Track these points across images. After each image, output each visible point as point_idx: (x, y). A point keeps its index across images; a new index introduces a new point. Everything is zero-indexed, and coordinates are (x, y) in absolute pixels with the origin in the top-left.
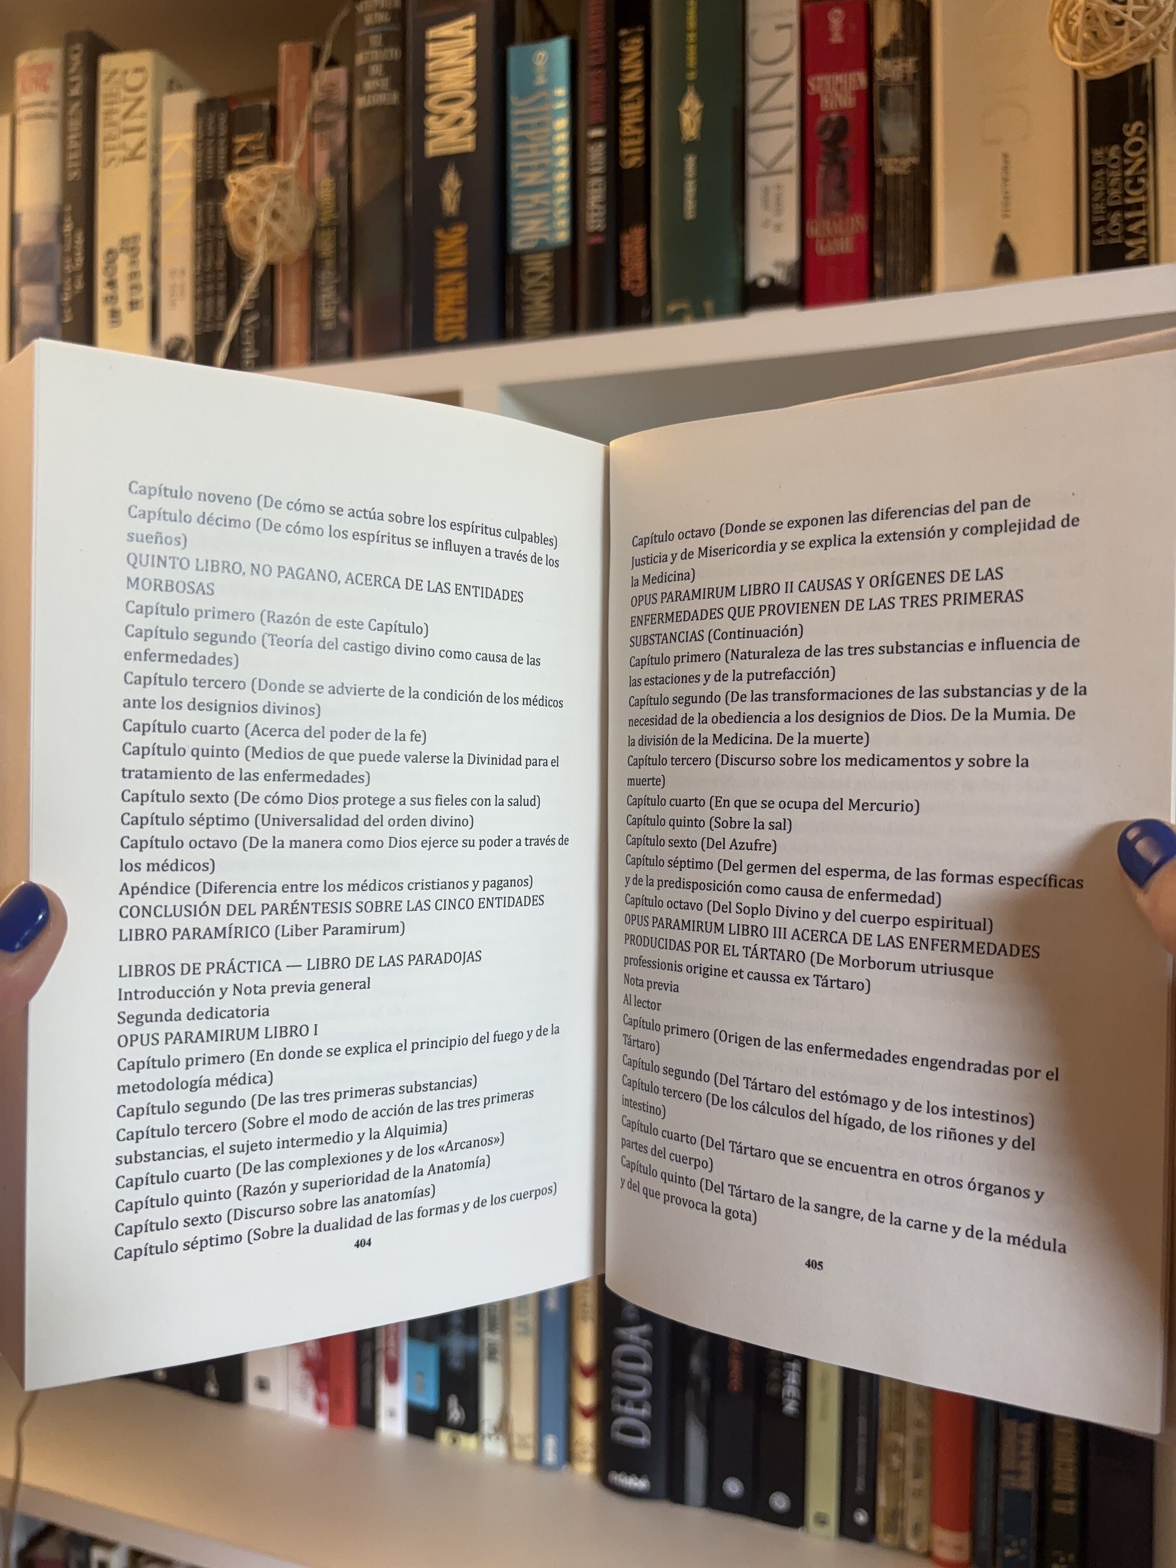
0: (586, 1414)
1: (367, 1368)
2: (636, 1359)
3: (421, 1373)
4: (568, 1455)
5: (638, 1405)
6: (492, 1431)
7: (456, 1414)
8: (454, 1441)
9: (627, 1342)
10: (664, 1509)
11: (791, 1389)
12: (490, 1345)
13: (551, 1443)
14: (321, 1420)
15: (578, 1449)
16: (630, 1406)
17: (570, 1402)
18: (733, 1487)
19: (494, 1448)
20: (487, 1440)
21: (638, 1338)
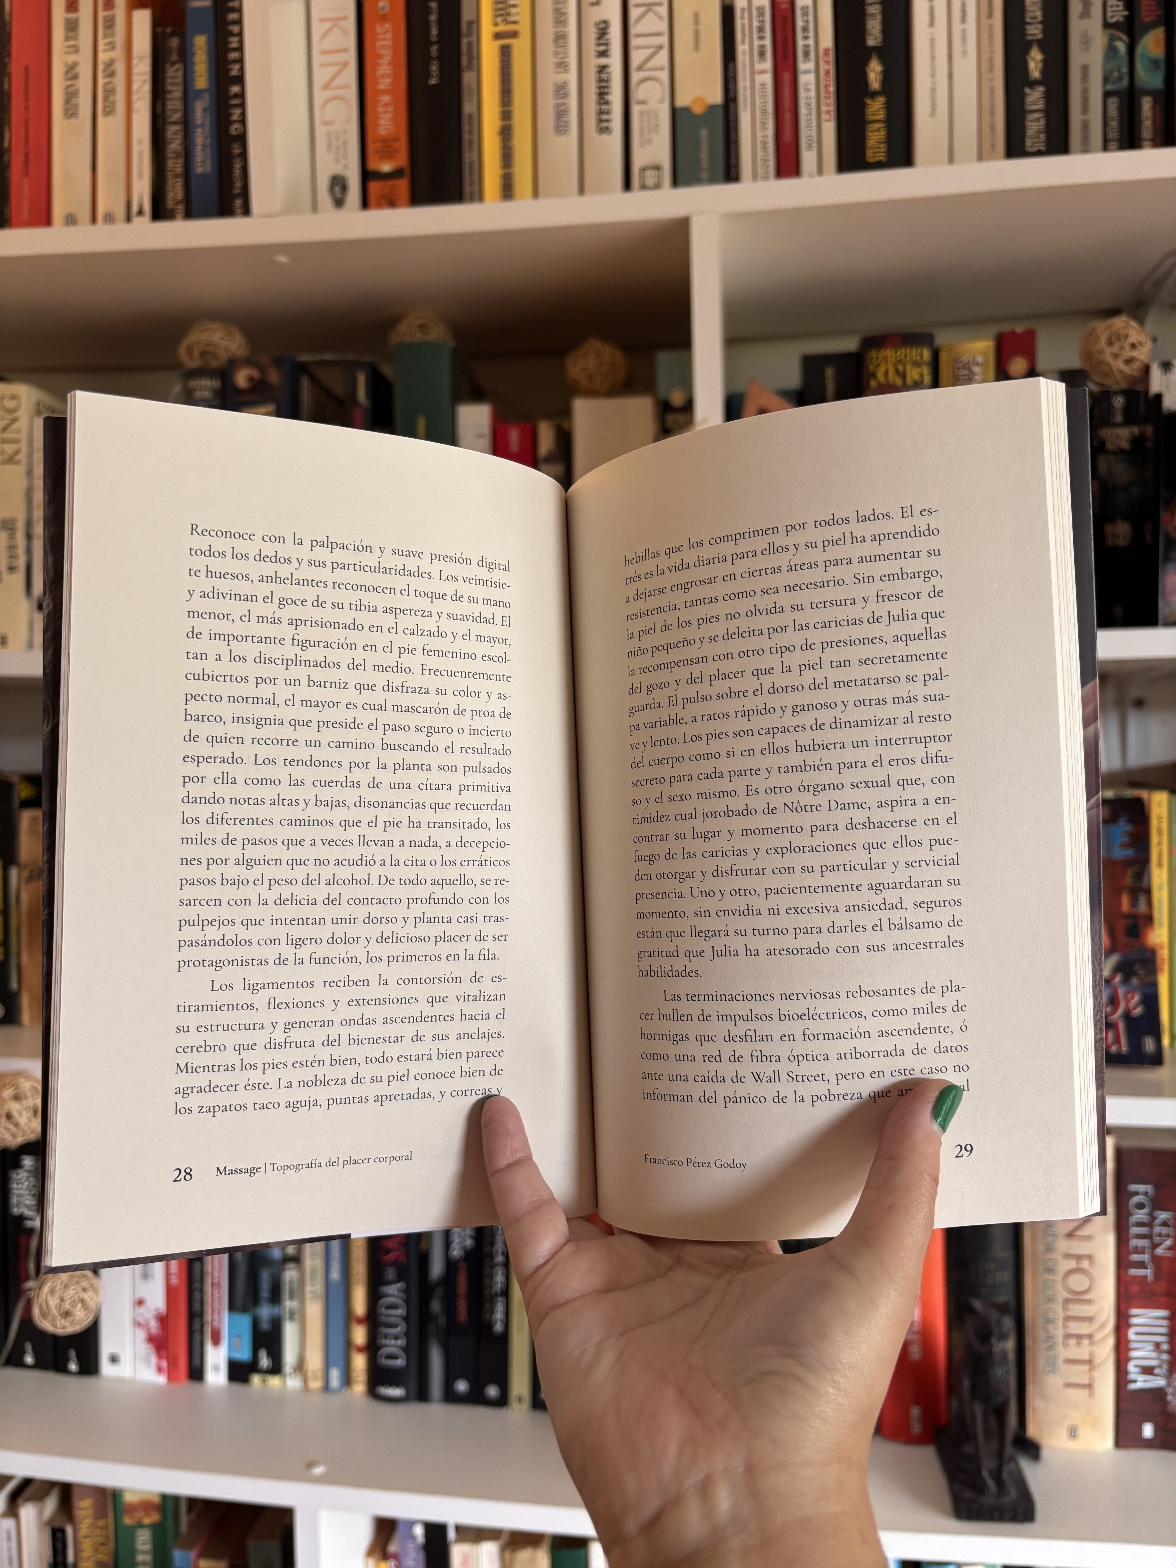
0: (360, 1350)
1: (197, 1337)
2: (394, 1307)
3: (238, 1336)
4: (347, 1380)
5: (396, 1338)
6: (292, 1371)
7: (265, 1362)
8: (264, 1381)
9: (387, 1296)
10: (415, 1409)
11: (499, 1315)
12: (290, 1309)
13: (335, 1375)
14: (162, 1380)
15: (354, 1374)
16: (391, 1339)
17: (348, 1344)
18: (462, 1386)
19: (293, 1383)
20: (288, 1377)
21: (396, 1293)
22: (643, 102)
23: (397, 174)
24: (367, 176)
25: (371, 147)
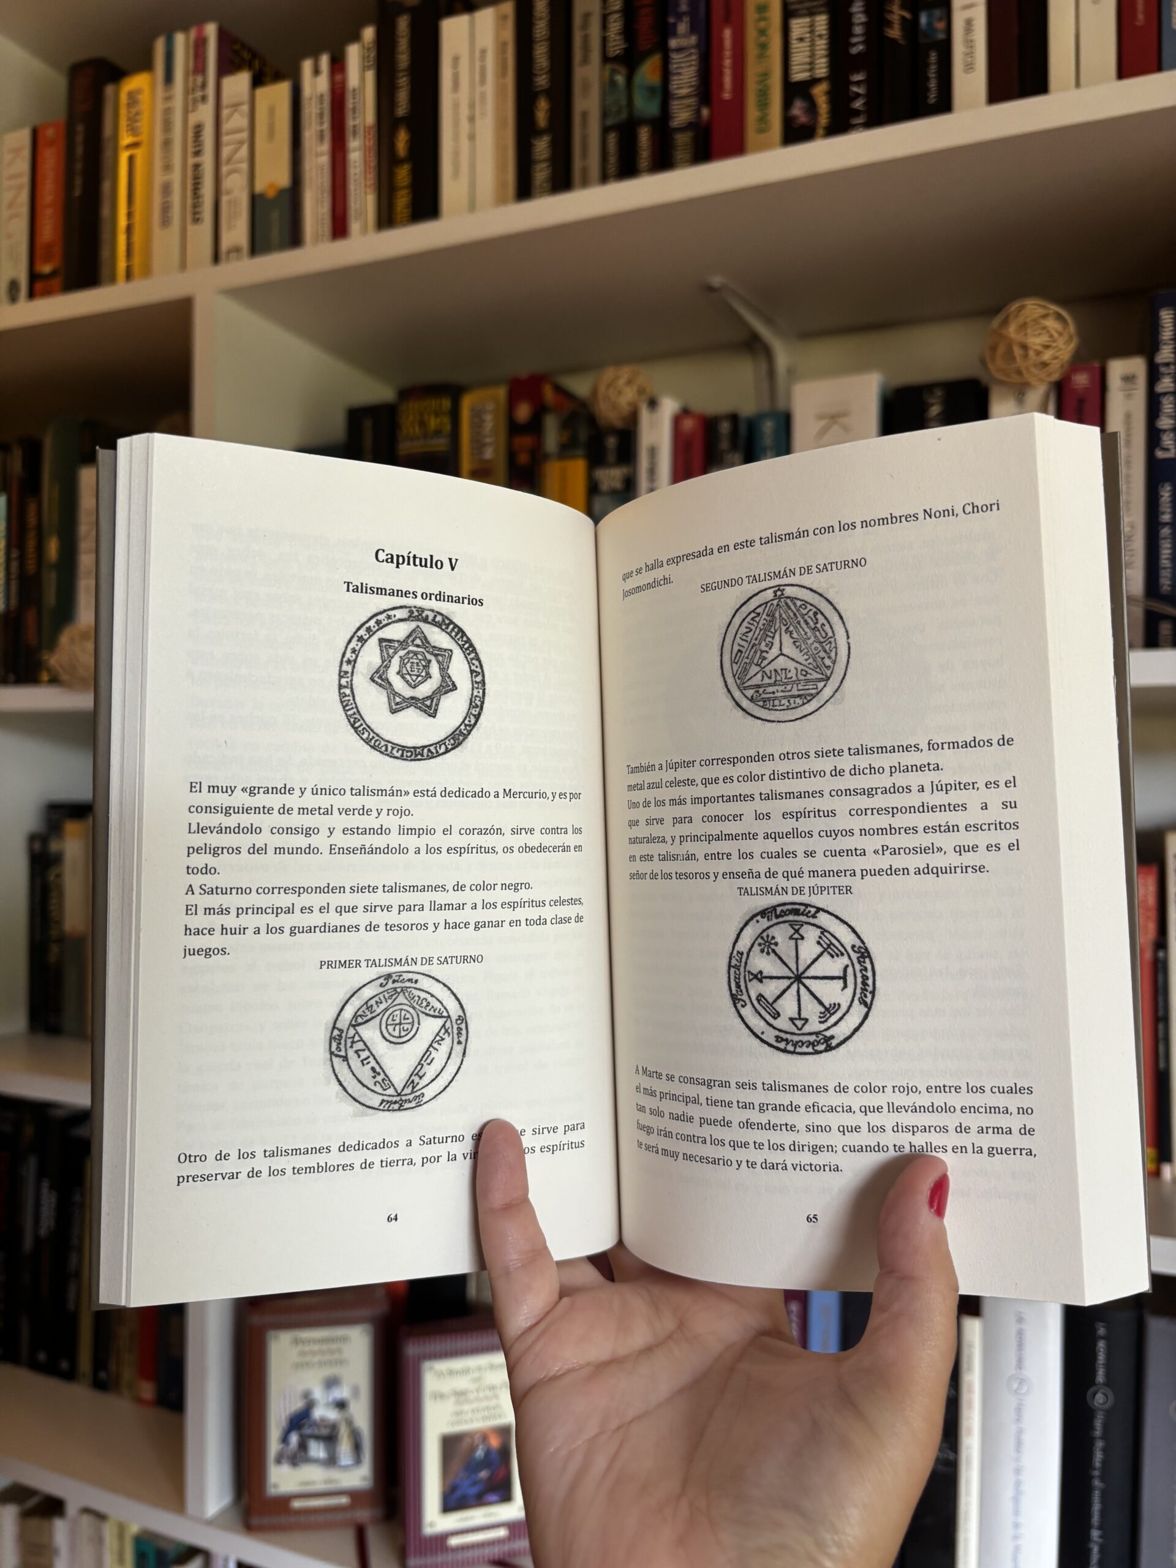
22: (228, 193)
23: (53, 274)
24: (34, 277)
25: (39, 253)
